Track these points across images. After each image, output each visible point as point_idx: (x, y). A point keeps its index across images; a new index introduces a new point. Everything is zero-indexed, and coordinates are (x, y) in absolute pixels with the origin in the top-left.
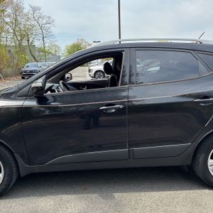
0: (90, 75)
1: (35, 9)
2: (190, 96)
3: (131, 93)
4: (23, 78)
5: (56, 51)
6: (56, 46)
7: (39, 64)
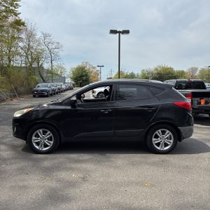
0: (93, 96)
1: (45, 36)
2: (142, 107)
3: (115, 104)
4: (34, 96)
5: (61, 73)
6: (62, 68)
7: (49, 85)
